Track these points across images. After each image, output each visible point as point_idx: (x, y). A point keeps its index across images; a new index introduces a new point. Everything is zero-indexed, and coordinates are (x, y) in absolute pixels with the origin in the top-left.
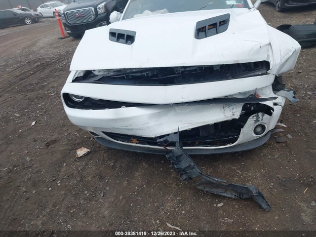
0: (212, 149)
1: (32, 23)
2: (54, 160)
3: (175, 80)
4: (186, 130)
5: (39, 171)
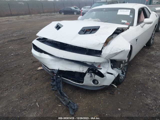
0: (74, 83)
1: (77, 14)
2: (30, 68)
3: (66, 49)
4: (63, 71)
5: (23, 70)
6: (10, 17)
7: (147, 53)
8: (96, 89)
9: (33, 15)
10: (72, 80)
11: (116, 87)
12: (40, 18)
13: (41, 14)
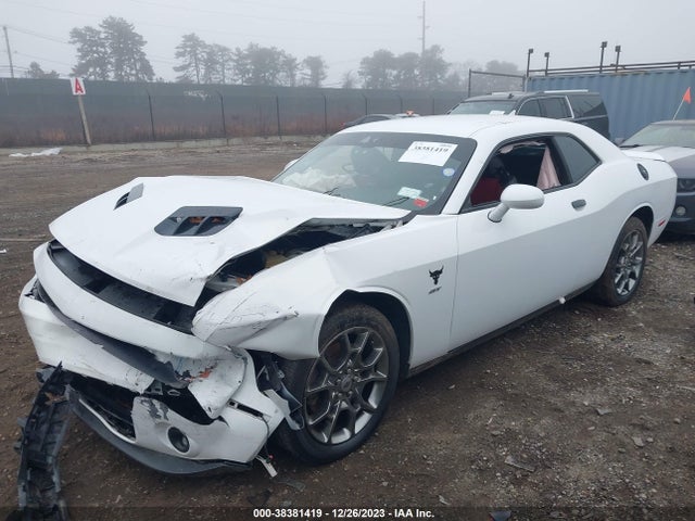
6: (148, 145)
7: (576, 335)
8: (180, 471)
9: (234, 141)
10: (110, 419)
11: (273, 472)
12: (257, 152)
13: (270, 139)
